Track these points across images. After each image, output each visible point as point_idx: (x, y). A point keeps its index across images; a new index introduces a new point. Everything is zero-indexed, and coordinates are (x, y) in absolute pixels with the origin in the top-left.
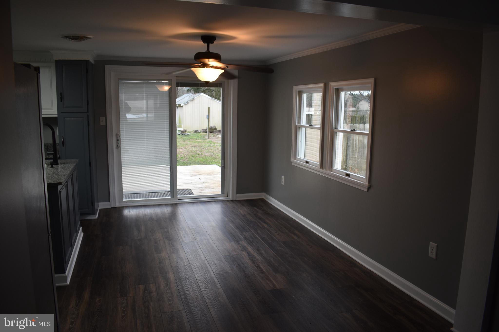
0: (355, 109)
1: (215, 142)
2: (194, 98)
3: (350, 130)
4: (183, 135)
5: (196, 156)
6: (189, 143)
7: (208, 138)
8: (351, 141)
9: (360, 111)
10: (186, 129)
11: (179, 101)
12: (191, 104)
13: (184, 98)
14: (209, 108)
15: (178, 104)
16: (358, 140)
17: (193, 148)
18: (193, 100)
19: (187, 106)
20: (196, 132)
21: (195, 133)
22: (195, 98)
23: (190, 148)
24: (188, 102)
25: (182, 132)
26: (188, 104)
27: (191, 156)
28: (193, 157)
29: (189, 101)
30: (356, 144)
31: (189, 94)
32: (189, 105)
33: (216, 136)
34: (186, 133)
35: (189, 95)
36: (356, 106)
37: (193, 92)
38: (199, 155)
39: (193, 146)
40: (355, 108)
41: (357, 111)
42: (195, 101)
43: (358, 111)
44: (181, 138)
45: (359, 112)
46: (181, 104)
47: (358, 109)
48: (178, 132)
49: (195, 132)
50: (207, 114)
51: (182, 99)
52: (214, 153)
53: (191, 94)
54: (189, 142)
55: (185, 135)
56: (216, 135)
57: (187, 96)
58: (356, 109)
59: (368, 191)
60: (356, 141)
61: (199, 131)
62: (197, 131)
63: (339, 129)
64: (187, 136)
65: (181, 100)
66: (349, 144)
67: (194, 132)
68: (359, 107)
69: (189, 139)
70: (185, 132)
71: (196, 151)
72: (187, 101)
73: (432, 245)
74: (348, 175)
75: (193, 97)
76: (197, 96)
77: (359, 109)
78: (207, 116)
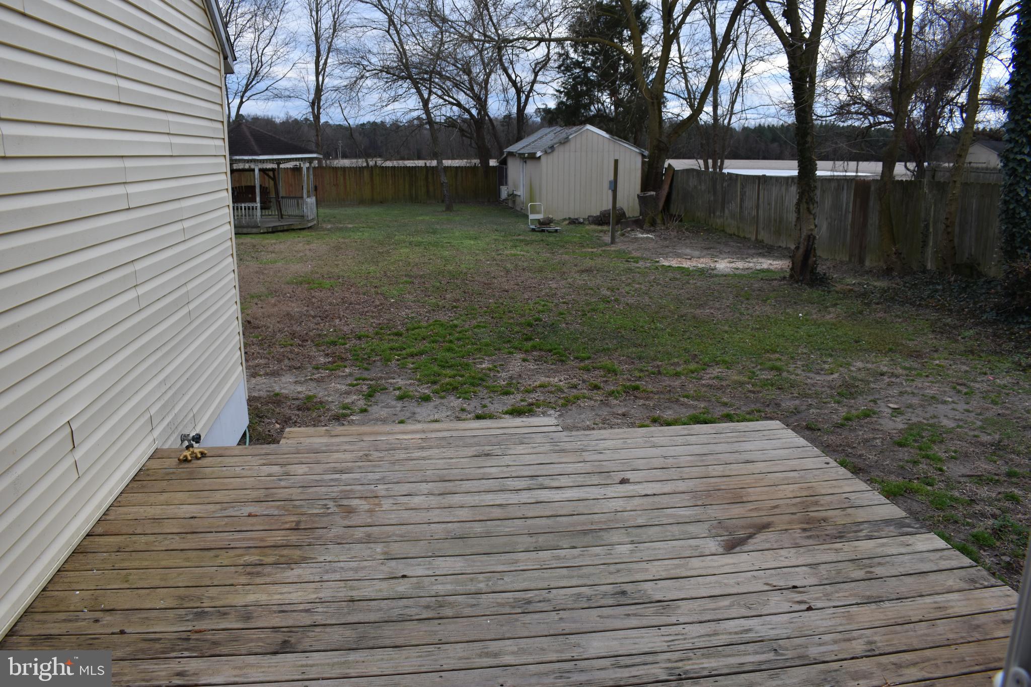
1: (635, 254)
2: (567, 138)
4: (543, 231)
5: (602, 306)
6: (566, 257)
7: (613, 242)
10: (551, 216)
11: (530, 144)
12: (560, 154)
13: (542, 137)
14: (616, 162)
15: (528, 153)
17: (585, 276)
18: (565, 141)
19: (550, 157)
20: (573, 222)
21: (572, 226)
22: (570, 137)
23: (577, 276)
24: (553, 146)
25: (541, 223)
26: (553, 151)
27: (586, 308)
28: (594, 310)
29: (556, 144)
31: (553, 128)
32: (555, 153)
33: (627, 235)
34: (553, 227)
35: (552, 131)
37: (562, 123)
38: (609, 302)
39: (583, 271)
42: (572, 144)
44: (542, 240)
46: (535, 153)
48: (531, 224)
49: (570, 223)
50: (612, 178)
51: (536, 141)
52: (650, 298)
53: (559, 129)
54: (567, 253)
55: (549, 232)
56: (628, 232)
57: (549, 133)
61: (582, 220)
62: (577, 219)
64: (555, 234)
65: (533, 142)
67: (567, 222)
69: (562, 244)
70: (549, 224)
71: (598, 289)
72: (550, 143)
75: (564, 135)
76: (576, 132)
78: (610, 182)
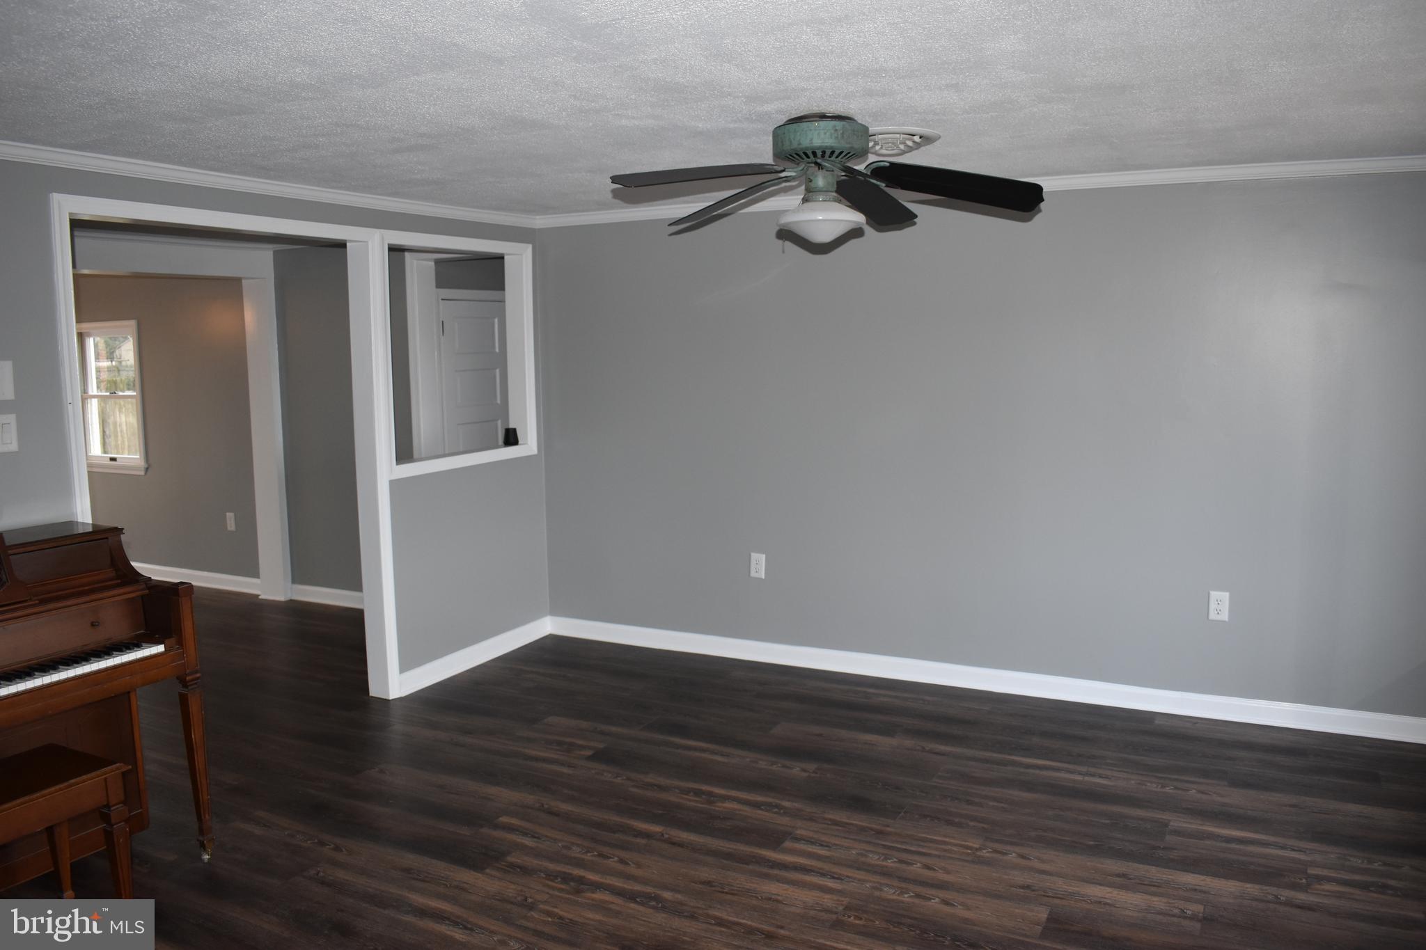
0: (110, 362)
3: (108, 394)
8: (111, 427)
9: (127, 369)
16: (124, 424)
30: (122, 431)
36: (115, 355)
40: (112, 361)
41: (117, 368)
43: (120, 368)
45: (124, 370)
47: (120, 362)
58: (114, 363)
59: (146, 474)
60: (120, 425)
63: (90, 393)
66: (107, 433)
68: (123, 357)
73: (230, 516)
74: (113, 459)
77: (124, 363)
